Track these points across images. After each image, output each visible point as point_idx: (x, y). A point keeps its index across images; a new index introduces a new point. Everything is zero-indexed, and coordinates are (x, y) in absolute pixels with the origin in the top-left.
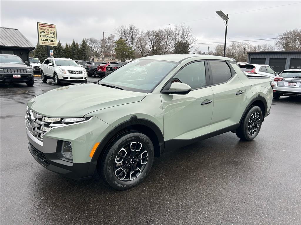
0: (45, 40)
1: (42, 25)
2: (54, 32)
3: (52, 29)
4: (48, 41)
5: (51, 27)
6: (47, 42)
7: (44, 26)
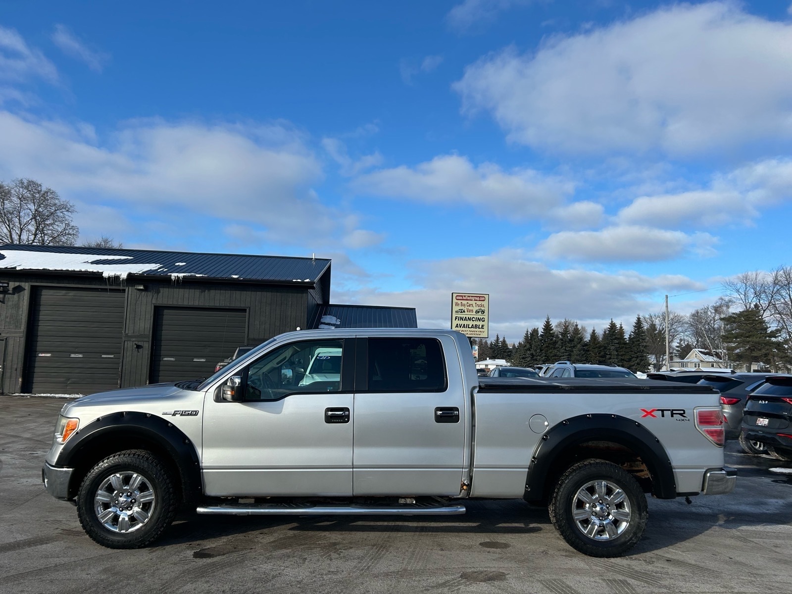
0: (464, 326)
1: (461, 298)
2: (482, 308)
3: (479, 303)
4: (469, 328)
5: (478, 299)
6: (467, 329)
7: (464, 298)
